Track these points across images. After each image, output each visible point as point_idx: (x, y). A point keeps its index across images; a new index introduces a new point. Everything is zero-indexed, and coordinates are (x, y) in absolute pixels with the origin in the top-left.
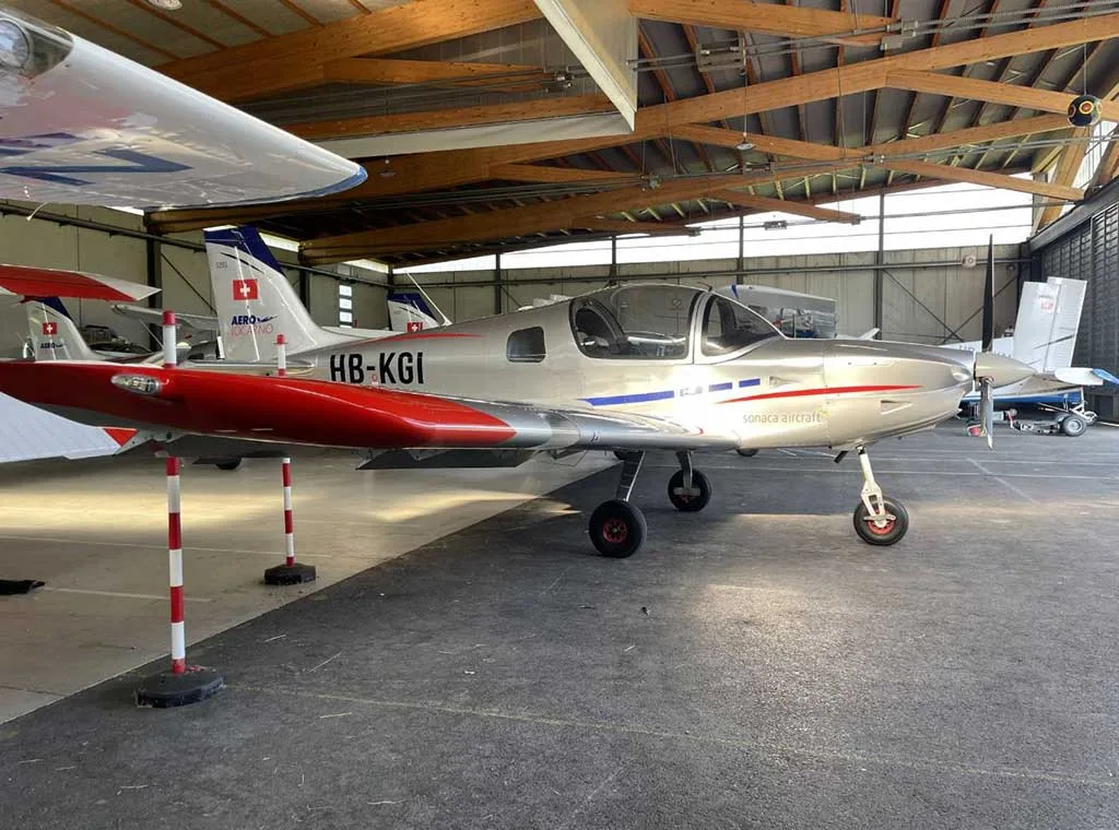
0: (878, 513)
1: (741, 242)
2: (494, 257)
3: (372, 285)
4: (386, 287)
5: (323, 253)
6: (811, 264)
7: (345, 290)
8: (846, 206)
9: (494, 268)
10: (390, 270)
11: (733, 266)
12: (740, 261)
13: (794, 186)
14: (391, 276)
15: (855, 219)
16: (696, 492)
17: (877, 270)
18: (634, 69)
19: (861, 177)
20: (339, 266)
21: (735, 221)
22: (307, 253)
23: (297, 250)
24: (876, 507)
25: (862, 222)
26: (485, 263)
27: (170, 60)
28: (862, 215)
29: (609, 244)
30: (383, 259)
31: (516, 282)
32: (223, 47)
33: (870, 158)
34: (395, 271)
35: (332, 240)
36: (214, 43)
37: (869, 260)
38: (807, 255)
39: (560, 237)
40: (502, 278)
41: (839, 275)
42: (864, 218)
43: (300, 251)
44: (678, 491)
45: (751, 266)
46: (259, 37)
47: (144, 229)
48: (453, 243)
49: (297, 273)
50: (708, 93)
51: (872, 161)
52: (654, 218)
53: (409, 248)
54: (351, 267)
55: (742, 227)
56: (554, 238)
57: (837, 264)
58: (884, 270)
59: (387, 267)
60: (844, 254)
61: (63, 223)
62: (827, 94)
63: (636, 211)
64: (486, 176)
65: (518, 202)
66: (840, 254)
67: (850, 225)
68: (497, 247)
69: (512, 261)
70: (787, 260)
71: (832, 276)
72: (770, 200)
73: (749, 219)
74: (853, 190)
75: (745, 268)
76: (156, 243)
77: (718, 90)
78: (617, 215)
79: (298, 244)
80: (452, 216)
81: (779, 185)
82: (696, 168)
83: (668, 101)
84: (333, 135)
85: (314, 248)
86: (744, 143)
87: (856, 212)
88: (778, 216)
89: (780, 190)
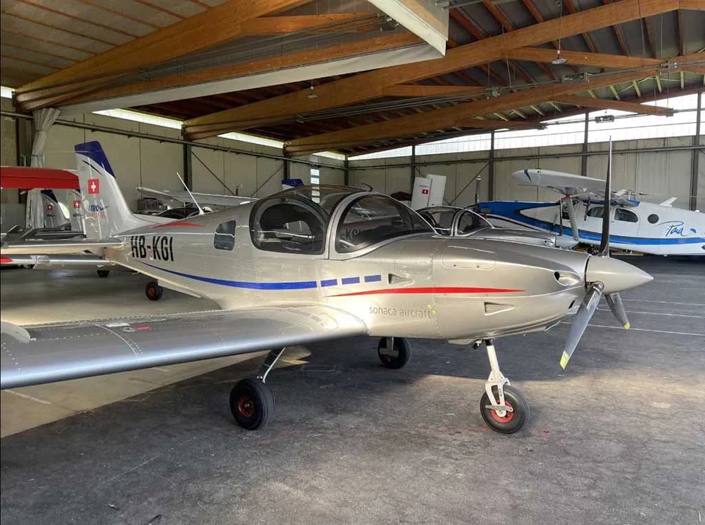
0: (499, 403)
1: (586, 131)
2: (411, 147)
3: (333, 168)
4: (343, 170)
5: (297, 149)
6: (641, 146)
7: (315, 172)
8: (662, 103)
9: (411, 154)
10: (346, 158)
11: (580, 150)
12: (585, 145)
13: (626, 89)
14: (346, 162)
15: (669, 112)
16: (396, 354)
17: (694, 149)
18: (445, 8)
19: (680, 79)
20: (311, 156)
21: (583, 116)
22: (288, 149)
23: (282, 147)
24: (497, 397)
25: (675, 114)
26: (406, 151)
27: (155, 29)
28: (675, 109)
29: (489, 136)
30: (341, 151)
31: (425, 164)
32: (184, 18)
33: (666, 65)
34: (349, 159)
35: (303, 140)
36: (177, 16)
37: (688, 143)
38: (637, 140)
39: (454, 132)
40: (416, 161)
41: (664, 155)
42: (677, 111)
43: (284, 147)
44: (383, 351)
45: (593, 149)
46: (204, 9)
47: (182, 138)
48: (382, 139)
49: (282, 162)
50: (537, 22)
51: (667, 67)
52: (520, 117)
53: (355, 143)
54: (319, 157)
55: (587, 121)
56: (450, 133)
57: (662, 146)
58: (700, 149)
59: (344, 156)
60: (667, 138)
61: (130, 136)
62: (632, 16)
63: (507, 112)
64: (380, 94)
65: (418, 110)
66: (664, 138)
67: (665, 117)
68: (413, 141)
69: (423, 149)
70: (623, 144)
71: (658, 155)
72: (607, 101)
73: (593, 115)
74: (675, 90)
75: (588, 150)
76: (188, 146)
77: (545, 20)
78: (491, 116)
79: (283, 143)
80: (377, 121)
81: (613, 89)
82: (544, 80)
83: (506, 31)
84: (249, 72)
85: (294, 145)
86: (558, 58)
87: (670, 107)
88: (610, 112)
89: (615, 93)
